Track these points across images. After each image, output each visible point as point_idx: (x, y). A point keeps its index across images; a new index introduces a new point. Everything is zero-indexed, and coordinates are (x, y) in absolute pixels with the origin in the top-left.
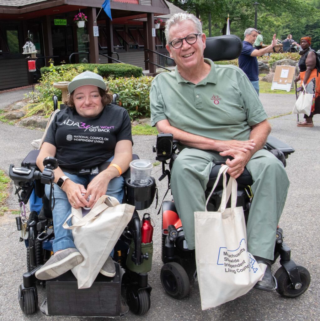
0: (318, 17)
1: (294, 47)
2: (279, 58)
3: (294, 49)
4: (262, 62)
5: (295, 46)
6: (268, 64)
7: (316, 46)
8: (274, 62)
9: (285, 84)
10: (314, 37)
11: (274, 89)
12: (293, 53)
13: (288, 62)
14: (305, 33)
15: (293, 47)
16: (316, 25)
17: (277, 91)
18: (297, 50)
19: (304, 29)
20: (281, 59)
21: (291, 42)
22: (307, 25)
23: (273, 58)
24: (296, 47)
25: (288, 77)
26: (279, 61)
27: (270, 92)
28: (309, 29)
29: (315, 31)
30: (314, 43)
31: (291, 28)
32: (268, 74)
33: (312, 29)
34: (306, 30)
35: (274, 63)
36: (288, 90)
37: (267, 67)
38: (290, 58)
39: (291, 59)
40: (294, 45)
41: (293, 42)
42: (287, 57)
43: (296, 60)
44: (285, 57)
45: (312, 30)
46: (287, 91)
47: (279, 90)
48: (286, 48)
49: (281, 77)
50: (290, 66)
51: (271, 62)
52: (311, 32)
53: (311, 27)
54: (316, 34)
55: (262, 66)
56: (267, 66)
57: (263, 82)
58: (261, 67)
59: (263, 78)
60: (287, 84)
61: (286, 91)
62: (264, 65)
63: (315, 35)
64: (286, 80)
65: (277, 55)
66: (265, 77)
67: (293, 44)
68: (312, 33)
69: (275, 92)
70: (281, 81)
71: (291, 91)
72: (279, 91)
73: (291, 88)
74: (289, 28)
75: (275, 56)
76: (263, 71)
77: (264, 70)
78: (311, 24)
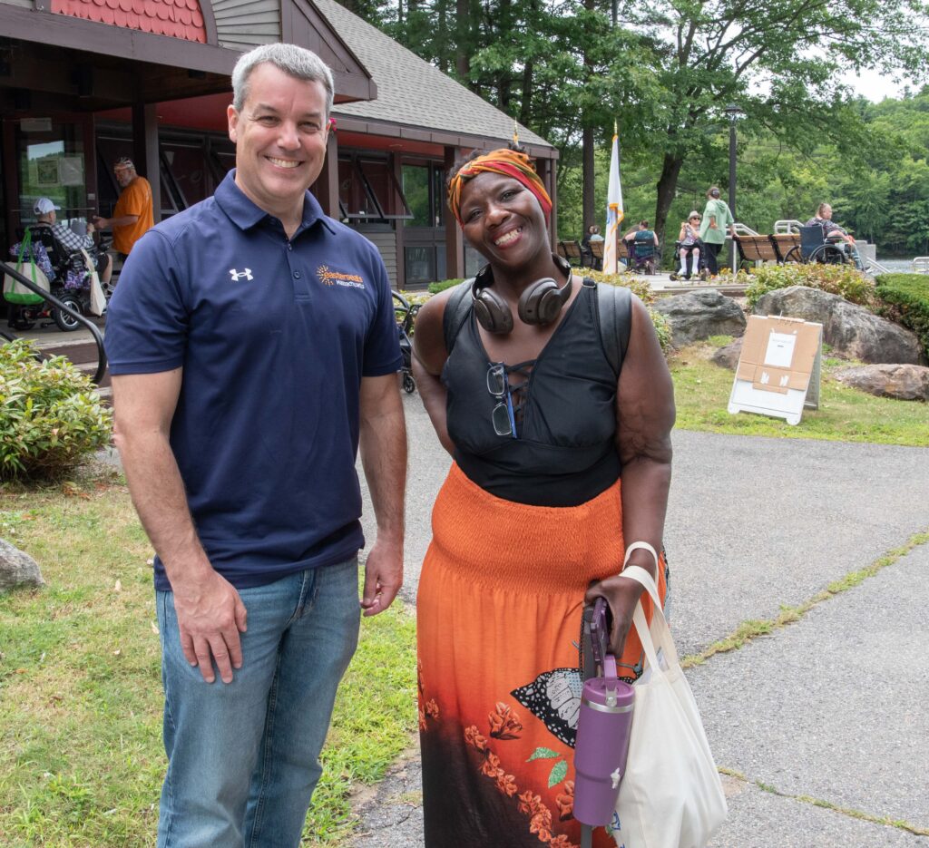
0: (919, 173)
1: (836, 245)
2: (782, 280)
3: (836, 251)
4: (720, 294)
5: (838, 241)
6: (742, 302)
7: (914, 246)
8: (763, 293)
9: (782, 390)
10: (909, 223)
11: (741, 412)
12: (829, 267)
13: (808, 296)
14: (889, 210)
15: (831, 245)
16: (914, 191)
17: (751, 419)
18: (845, 254)
19: (885, 202)
20: (788, 283)
21: (825, 228)
22: (893, 192)
23: (762, 280)
24: (841, 246)
25: (793, 363)
26: (779, 290)
27: (719, 423)
28: (896, 201)
29: (911, 208)
30: (908, 236)
31: (855, 196)
32: (737, 340)
33: (905, 203)
34: (891, 203)
35: (763, 299)
36: (794, 420)
37: (736, 313)
38: (818, 282)
39: (821, 286)
40: (838, 239)
41: (833, 229)
42: (809, 280)
43: (836, 292)
44: (801, 277)
45: (904, 206)
46: (788, 421)
47: (758, 415)
48: (810, 247)
49: (767, 361)
50: (802, 320)
51: (754, 295)
52: (902, 209)
53: (903, 198)
54: (913, 215)
55: (719, 307)
56: (738, 308)
57: (716, 368)
58: (714, 309)
59: (716, 354)
60: (790, 391)
61: (784, 420)
62: (727, 304)
63: (910, 217)
64: (787, 378)
65: (775, 270)
66: (724, 352)
67: (831, 234)
68: (903, 212)
69: (741, 424)
70: (765, 379)
71: (803, 421)
72: (758, 419)
73: (806, 408)
74: (850, 197)
75: (768, 275)
76: (722, 326)
77: (726, 322)
78: (901, 189)
